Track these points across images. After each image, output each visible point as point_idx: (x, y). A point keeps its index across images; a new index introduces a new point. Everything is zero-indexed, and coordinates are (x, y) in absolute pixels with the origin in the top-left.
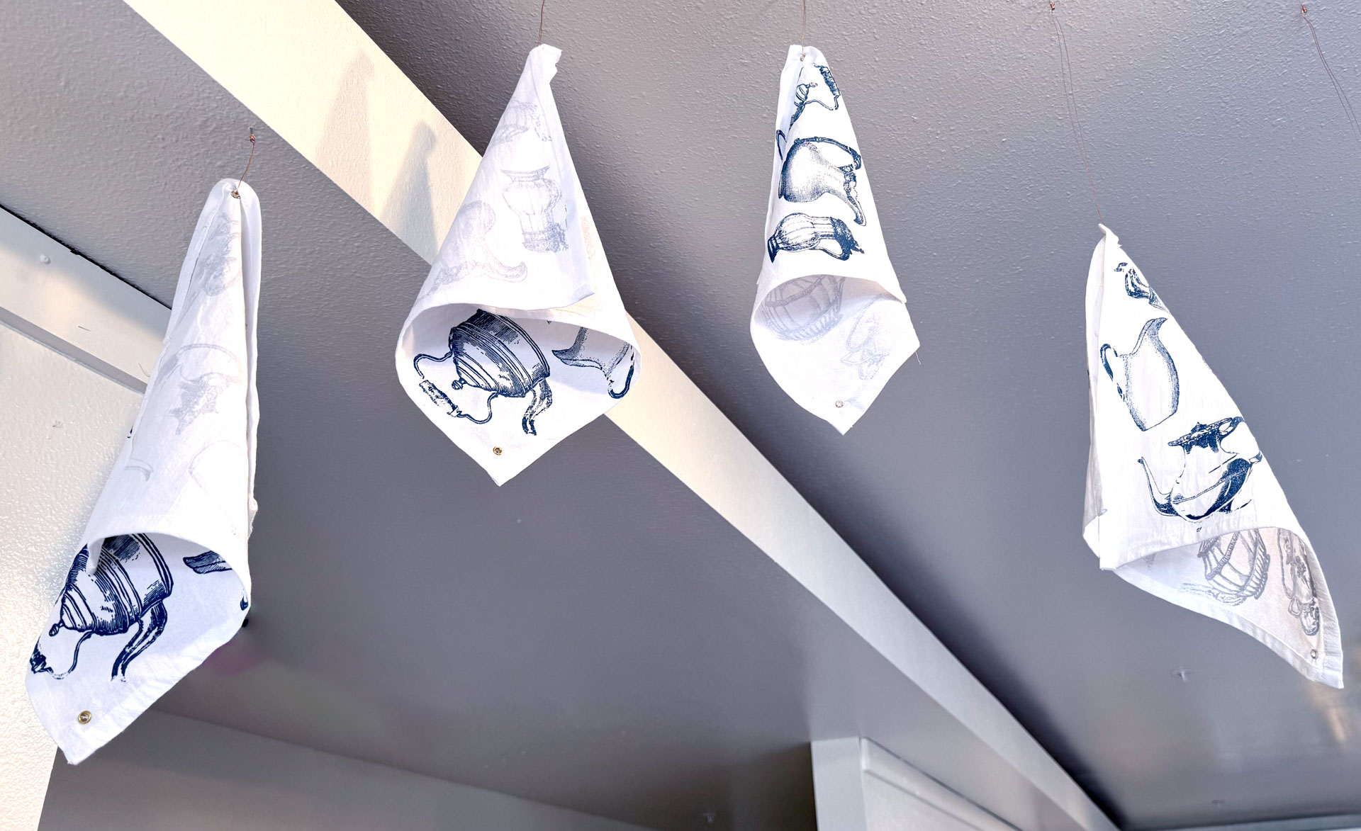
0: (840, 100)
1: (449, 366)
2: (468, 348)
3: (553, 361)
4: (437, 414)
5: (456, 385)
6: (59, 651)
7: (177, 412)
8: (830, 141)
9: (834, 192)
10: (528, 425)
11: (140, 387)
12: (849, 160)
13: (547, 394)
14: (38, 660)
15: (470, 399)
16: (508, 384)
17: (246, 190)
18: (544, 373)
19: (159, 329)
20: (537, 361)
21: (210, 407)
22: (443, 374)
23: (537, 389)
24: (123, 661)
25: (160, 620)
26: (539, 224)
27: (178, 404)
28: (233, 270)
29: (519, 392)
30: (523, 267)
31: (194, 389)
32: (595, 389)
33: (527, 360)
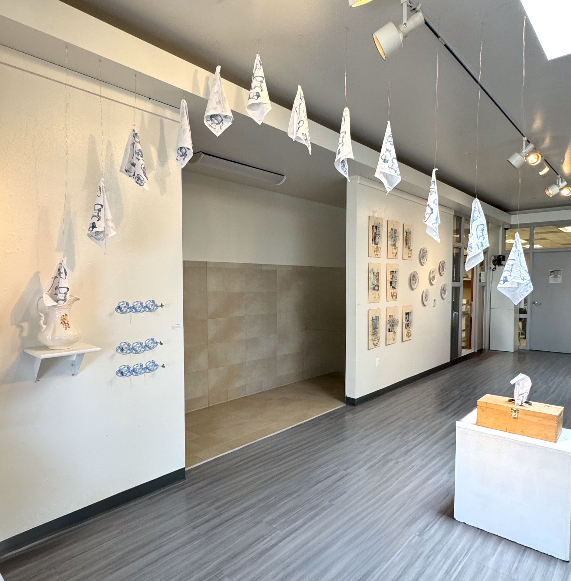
0: (262, 67)
1: (211, 121)
2: (213, 119)
3: (223, 119)
4: (210, 128)
5: (212, 124)
6: (179, 158)
7: (183, 133)
8: (259, 76)
9: (258, 87)
10: (221, 128)
11: (180, 122)
12: (262, 79)
13: (223, 123)
14: (177, 159)
15: (213, 125)
16: (218, 123)
17: (185, 101)
18: (222, 120)
19: (179, 113)
20: (221, 119)
21: (186, 132)
22: (210, 122)
23: (221, 123)
24: (184, 159)
25: (186, 155)
26: (218, 101)
27: (183, 132)
28: (185, 113)
29: (219, 124)
30: (216, 108)
31: (184, 130)
32: (229, 121)
33: (220, 119)
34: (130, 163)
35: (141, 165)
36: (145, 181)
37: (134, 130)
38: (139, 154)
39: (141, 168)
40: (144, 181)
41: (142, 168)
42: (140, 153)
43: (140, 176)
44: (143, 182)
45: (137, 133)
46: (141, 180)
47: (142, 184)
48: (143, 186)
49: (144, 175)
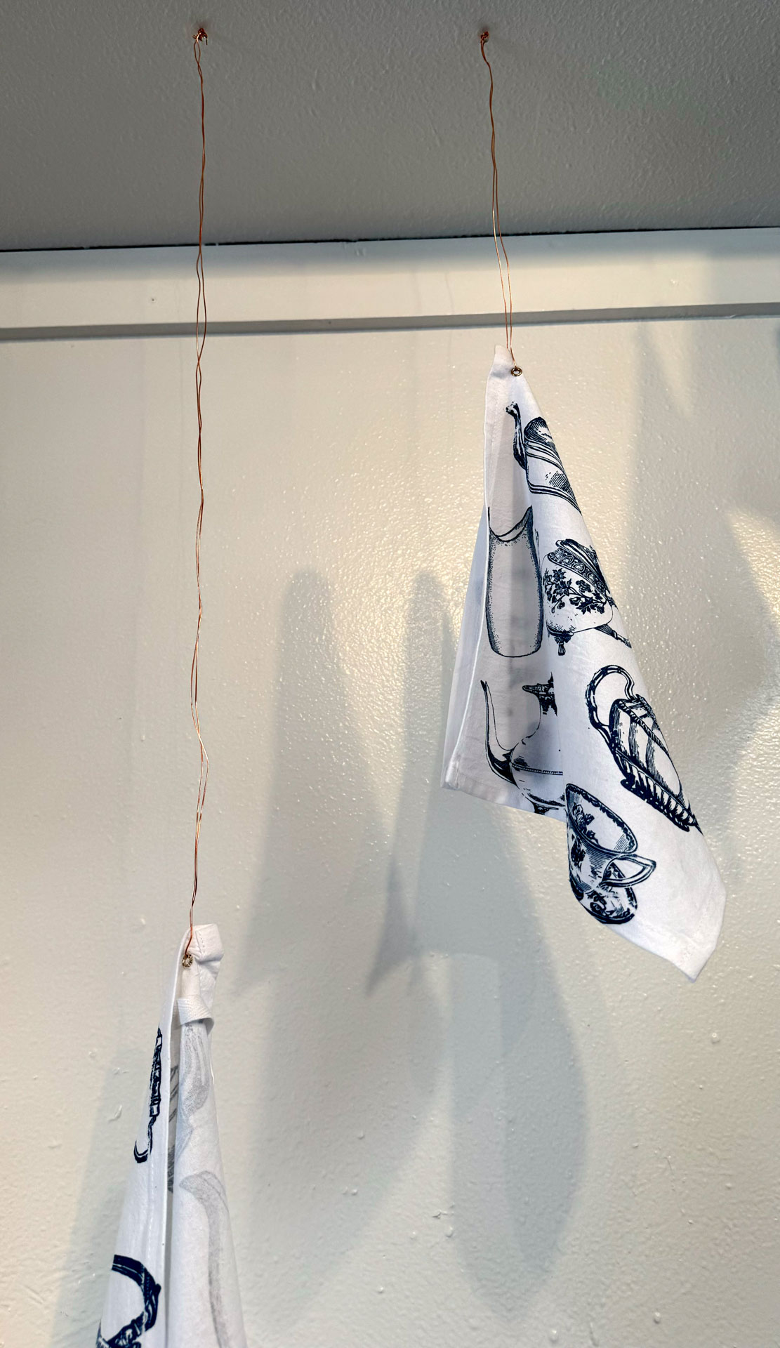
34: (527, 688)
35: (592, 688)
36: (642, 851)
37: (515, 413)
38: (566, 587)
39: (592, 709)
40: (630, 856)
41: (604, 717)
42: (572, 576)
43: (588, 808)
44: (629, 869)
45: (540, 421)
46: (599, 851)
47: (616, 901)
48: (625, 917)
49: (628, 783)
